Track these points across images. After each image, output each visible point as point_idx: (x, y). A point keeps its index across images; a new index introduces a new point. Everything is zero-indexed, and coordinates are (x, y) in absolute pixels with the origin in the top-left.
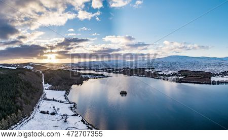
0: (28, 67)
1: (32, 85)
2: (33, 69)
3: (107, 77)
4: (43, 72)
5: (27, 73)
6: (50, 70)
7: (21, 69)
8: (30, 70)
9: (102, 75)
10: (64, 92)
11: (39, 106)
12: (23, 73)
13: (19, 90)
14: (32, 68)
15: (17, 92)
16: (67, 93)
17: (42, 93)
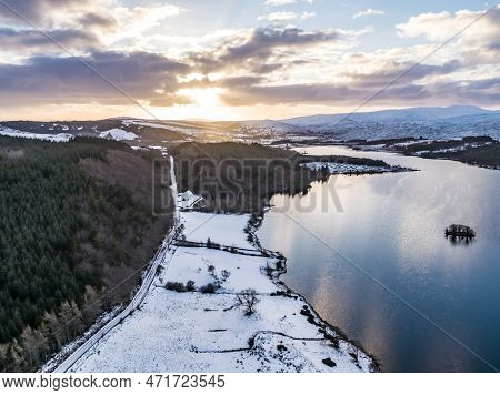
0: (117, 134)
1: (136, 197)
2: (135, 142)
3: (397, 169)
4: (173, 152)
5: (112, 154)
6: (198, 146)
7: (88, 141)
8: (123, 145)
9: (380, 163)
10: (247, 217)
11: (160, 267)
12: (100, 157)
13: (85, 217)
14: (131, 136)
15: (80, 225)
16: (256, 221)
17: (169, 222)
